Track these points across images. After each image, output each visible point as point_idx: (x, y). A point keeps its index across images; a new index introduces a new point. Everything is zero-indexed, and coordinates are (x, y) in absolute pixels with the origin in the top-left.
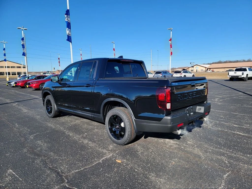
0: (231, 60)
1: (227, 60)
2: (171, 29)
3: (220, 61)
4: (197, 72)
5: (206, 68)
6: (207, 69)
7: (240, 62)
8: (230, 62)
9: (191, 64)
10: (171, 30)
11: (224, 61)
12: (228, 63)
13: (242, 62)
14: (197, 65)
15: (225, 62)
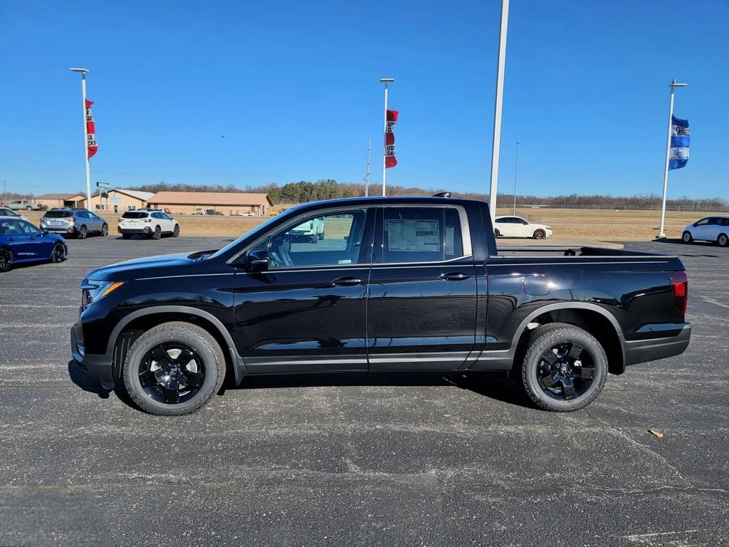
0: (189, 185)
1: (181, 183)
2: (83, 71)
3: (162, 182)
4: (116, 211)
5: (143, 201)
6: (146, 204)
7: (211, 190)
8: (189, 189)
9: (98, 185)
10: (84, 75)
11: (172, 186)
12: (182, 191)
13: (217, 192)
14: (116, 191)
15: (176, 189)
